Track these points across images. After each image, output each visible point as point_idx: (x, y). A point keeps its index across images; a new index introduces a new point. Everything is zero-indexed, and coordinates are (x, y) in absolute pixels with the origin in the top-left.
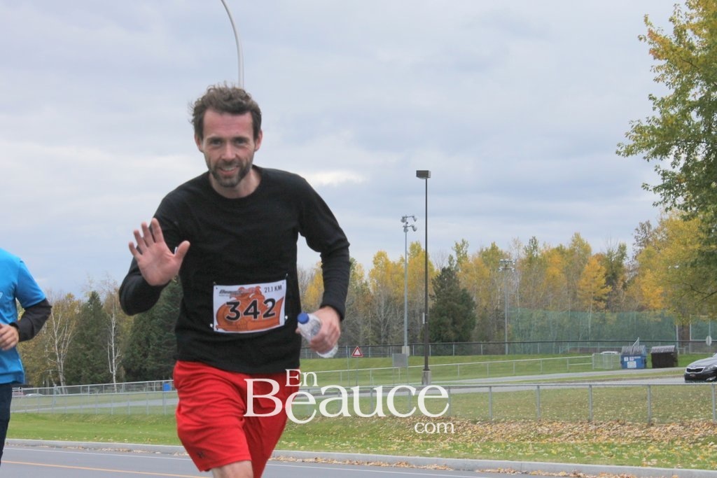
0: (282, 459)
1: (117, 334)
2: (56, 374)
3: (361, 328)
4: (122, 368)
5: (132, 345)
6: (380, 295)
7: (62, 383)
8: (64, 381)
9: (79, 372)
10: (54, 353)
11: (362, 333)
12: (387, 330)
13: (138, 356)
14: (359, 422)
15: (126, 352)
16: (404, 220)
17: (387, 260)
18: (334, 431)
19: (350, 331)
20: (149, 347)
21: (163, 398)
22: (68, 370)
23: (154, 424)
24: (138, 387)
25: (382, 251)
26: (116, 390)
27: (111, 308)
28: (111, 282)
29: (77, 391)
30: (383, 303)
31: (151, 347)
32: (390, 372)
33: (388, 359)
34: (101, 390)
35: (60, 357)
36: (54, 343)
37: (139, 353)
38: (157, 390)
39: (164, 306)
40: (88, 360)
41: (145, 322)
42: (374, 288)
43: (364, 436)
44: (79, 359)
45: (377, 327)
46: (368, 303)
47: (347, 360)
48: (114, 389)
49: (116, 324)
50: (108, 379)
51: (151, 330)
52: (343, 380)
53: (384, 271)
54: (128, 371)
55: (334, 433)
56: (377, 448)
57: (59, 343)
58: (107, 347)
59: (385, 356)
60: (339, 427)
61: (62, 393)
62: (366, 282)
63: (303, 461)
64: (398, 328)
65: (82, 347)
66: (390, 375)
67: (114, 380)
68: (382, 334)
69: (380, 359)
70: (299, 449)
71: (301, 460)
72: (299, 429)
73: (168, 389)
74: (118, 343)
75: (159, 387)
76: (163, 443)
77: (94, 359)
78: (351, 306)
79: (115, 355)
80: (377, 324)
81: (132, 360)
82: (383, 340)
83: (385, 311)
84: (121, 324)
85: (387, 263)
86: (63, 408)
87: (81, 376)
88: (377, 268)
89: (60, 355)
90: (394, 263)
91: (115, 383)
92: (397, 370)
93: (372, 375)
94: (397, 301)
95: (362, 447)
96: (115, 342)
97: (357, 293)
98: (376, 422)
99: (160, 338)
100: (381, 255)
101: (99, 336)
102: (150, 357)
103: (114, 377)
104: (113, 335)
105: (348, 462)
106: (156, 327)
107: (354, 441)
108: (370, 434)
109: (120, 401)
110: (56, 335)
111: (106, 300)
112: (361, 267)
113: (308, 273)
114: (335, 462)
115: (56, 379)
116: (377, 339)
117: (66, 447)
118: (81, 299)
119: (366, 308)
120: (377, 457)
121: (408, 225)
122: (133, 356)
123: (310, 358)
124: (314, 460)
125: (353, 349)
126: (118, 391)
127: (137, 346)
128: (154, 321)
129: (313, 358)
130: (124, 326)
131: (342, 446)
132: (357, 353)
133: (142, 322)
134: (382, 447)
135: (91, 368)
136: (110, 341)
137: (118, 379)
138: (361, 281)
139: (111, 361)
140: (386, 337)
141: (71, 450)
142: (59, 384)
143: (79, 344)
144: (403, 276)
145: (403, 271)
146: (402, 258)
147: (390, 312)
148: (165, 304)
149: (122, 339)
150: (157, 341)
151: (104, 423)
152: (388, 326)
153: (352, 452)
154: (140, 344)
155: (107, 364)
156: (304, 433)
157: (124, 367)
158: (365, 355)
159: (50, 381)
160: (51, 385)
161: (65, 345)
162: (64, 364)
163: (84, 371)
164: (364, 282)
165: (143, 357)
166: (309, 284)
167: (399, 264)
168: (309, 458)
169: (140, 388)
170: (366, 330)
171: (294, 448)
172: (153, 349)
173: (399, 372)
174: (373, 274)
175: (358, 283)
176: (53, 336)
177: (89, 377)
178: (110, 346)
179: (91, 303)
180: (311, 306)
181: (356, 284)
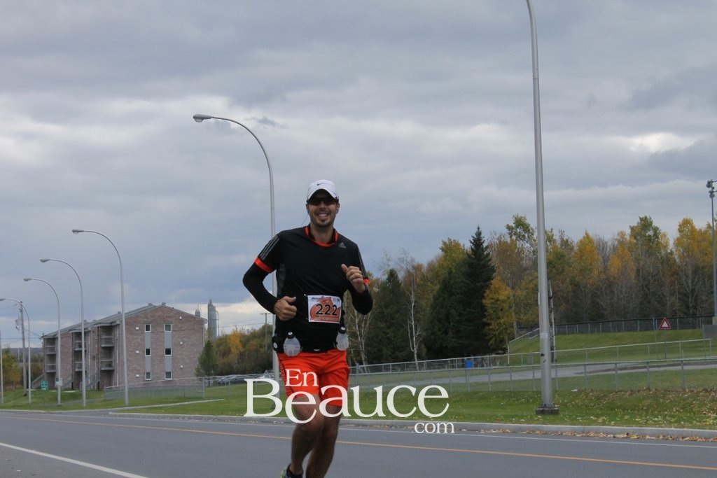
0: (592, 435)
1: (416, 312)
2: (358, 353)
3: (668, 299)
4: (423, 346)
5: (432, 322)
6: (686, 265)
7: (364, 362)
8: (365, 360)
9: (380, 351)
10: (355, 332)
11: (669, 303)
12: (696, 300)
13: (439, 333)
14: (671, 396)
15: (426, 330)
16: (709, 185)
17: (693, 227)
18: (644, 406)
19: (656, 303)
20: (450, 324)
21: (466, 375)
22: (369, 349)
23: (458, 401)
24: (439, 365)
25: (688, 218)
26: (418, 368)
27: (410, 285)
28: (409, 259)
29: (378, 369)
30: (690, 272)
31: (452, 324)
32: (701, 344)
33: (697, 331)
34: (403, 369)
35: (361, 336)
36: (355, 322)
37: (440, 330)
38: (458, 367)
39: (463, 282)
40: (388, 338)
41: (444, 299)
42: (680, 258)
43: (677, 411)
44: (379, 338)
45: (685, 298)
46: (675, 273)
47: (655, 332)
48: (415, 368)
49: (415, 302)
50: (410, 357)
51: (450, 306)
52: (651, 353)
53: (689, 239)
54: (429, 349)
55: (645, 408)
56: (692, 423)
57: (359, 322)
58: (407, 325)
59: (694, 327)
60: (649, 401)
61: (365, 372)
62: (671, 251)
63: (614, 437)
64: (707, 298)
65: (382, 325)
66: (700, 347)
67: (416, 358)
68: (690, 305)
69: (690, 331)
70: (610, 425)
71: (612, 436)
72: (608, 405)
73: (471, 366)
74: (418, 321)
75: (461, 364)
76: (468, 421)
77: (394, 337)
78: (656, 278)
79: (416, 333)
80: (685, 295)
81: (432, 337)
82: (691, 311)
83: (692, 282)
84: (420, 302)
85: (693, 230)
86: (367, 387)
87: (382, 355)
88: (682, 237)
89: (360, 334)
90: (700, 230)
91: (416, 361)
92: (708, 341)
93: (682, 348)
94: (706, 270)
95: (676, 422)
96: (415, 320)
97: (662, 263)
98: (688, 397)
99: (460, 315)
100: (686, 223)
101: (398, 314)
102: (450, 334)
103: (415, 356)
104: (413, 313)
105: (661, 437)
106: (455, 304)
107: (666, 415)
108: (682, 409)
109: (422, 380)
110: (356, 314)
111: (404, 278)
112: (665, 236)
113: (610, 243)
114: (648, 437)
115: (358, 358)
116: (685, 310)
117: (371, 426)
118: (379, 277)
119: (673, 279)
120: (692, 432)
121: (714, 190)
122: (433, 333)
123: (615, 332)
124: (625, 436)
125: (660, 321)
126: (420, 369)
127: (437, 323)
128: (453, 297)
129: (619, 331)
130: (423, 304)
131: (655, 421)
132: (665, 325)
133: (441, 298)
134: (697, 421)
135: (392, 346)
136: (410, 319)
137: (420, 357)
138: (666, 250)
139: (412, 337)
140: (695, 308)
141: (377, 428)
142: (361, 363)
143: (379, 323)
144: (711, 243)
145: (711, 238)
146: (709, 225)
147: (698, 282)
148: (464, 280)
149: (421, 317)
150: (457, 318)
151: (407, 401)
152: (696, 297)
153: (666, 427)
154: (440, 321)
155: (407, 341)
156: (612, 409)
157: (425, 345)
158: (673, 327)
159: (352, 360)
160: (354, 365)
161: (365, 324)
162: (365, 343)
163: (385, 350)
164: (669, 251)
165: (444, 335)
166: (611, 255)
167: (706, 232)
168: (620, 433)
169: (442, 365)
170: (673, 301)
171: (603, 423)
172: (454, 326)
173: (711, 344)
174: (678, 242)
175: (663, 253)
176: (354, 315)
177: (390, 356)
178: (411, 325)
179: (389, 281)
180: (614, 278)
181: (660, 253)
